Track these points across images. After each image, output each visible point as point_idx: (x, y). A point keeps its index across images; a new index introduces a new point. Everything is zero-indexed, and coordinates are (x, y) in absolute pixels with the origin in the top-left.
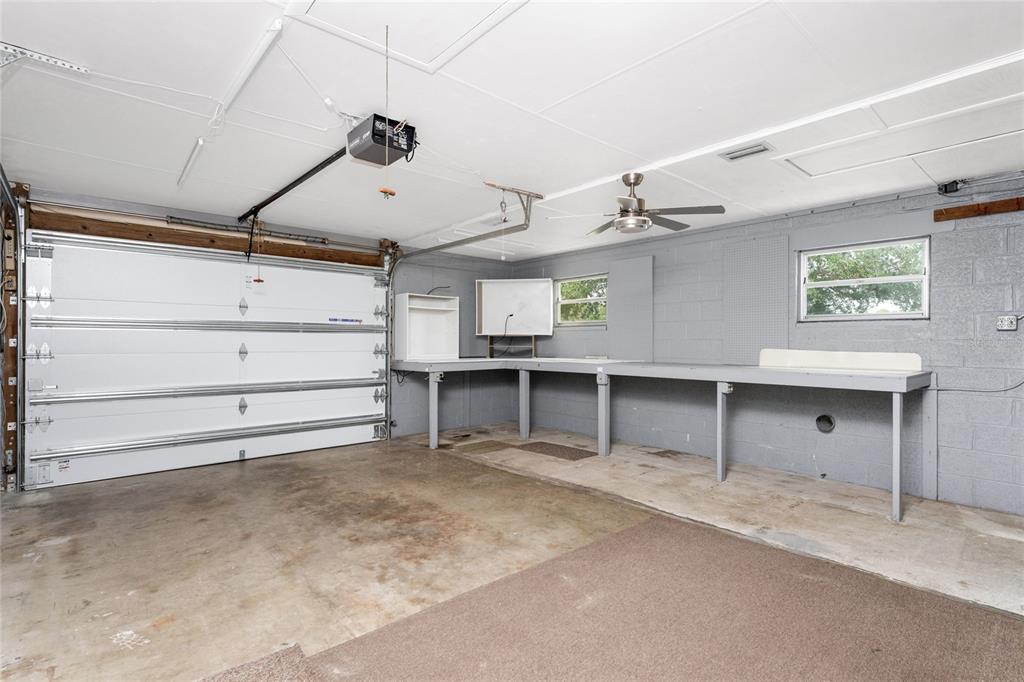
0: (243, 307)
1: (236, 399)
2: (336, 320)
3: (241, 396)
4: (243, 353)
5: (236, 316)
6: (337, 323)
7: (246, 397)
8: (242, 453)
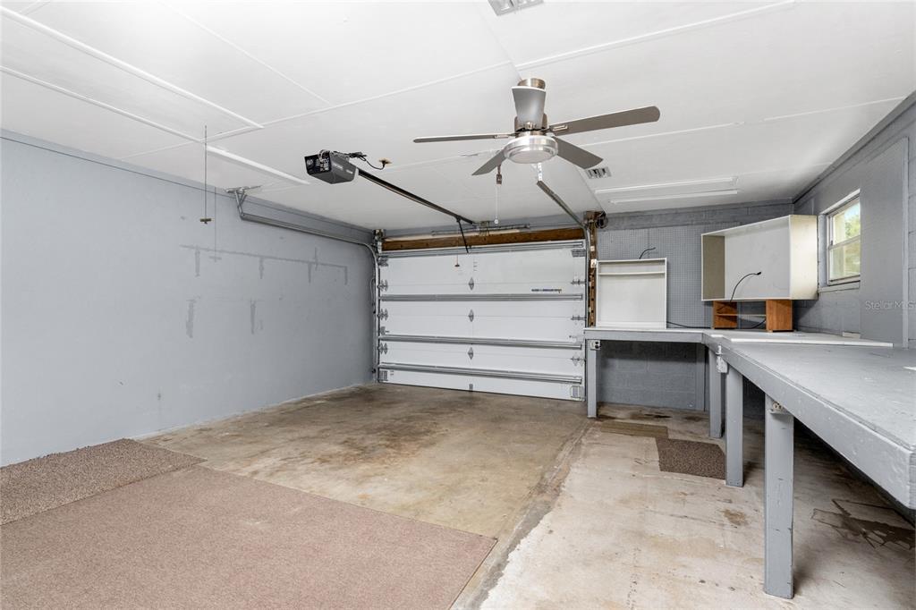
0: (472, 285)
1: (467, 348)
2: (537, 290)
3: (470, 346)
4: (471, 317)
5: (467, 291)
6: (539, 293)
7: (474, 347)
8: (471, 386)
